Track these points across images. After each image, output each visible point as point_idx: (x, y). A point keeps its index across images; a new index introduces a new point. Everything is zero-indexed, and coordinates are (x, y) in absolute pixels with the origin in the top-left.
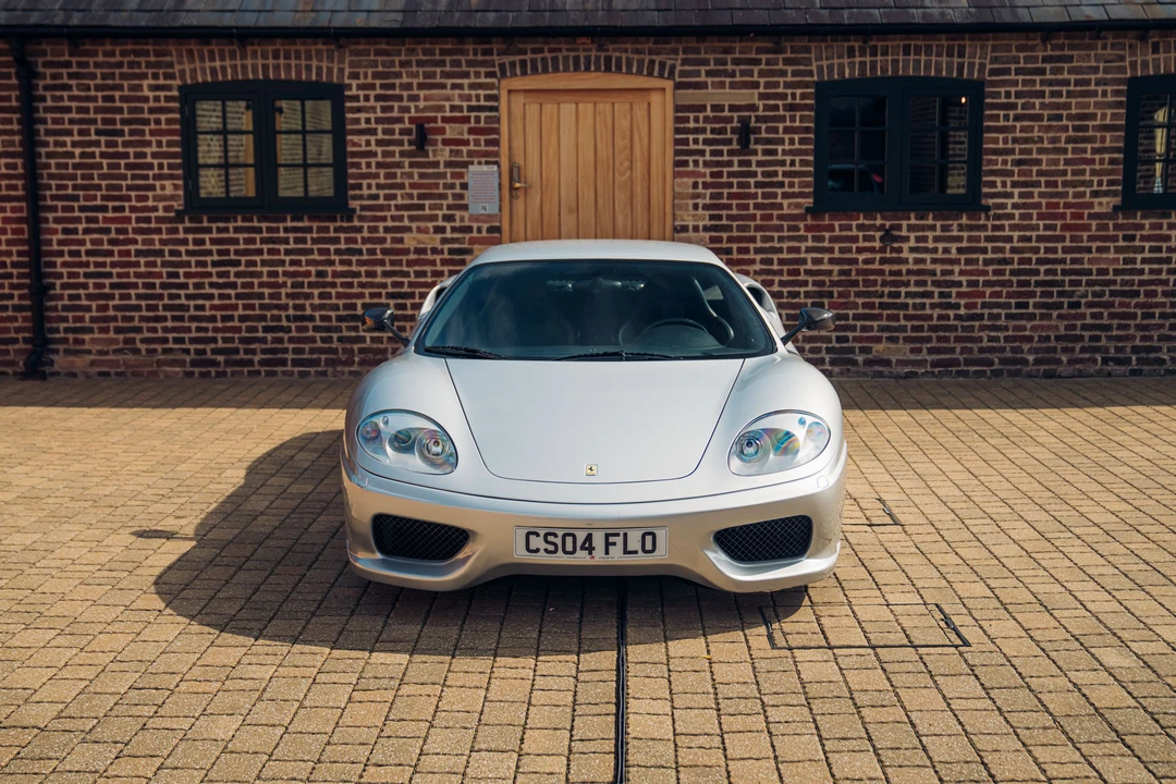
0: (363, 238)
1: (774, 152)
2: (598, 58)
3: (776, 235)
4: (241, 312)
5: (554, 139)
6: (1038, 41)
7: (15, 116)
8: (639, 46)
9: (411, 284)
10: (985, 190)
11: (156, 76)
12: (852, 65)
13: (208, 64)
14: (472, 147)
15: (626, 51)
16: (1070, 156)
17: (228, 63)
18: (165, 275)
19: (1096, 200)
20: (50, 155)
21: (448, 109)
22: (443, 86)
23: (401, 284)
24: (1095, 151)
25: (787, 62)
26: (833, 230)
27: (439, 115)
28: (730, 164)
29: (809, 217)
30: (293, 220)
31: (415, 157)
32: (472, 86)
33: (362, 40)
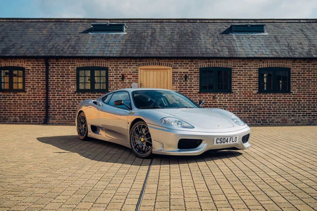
1: (192, 81)
2: (157, 63)
3: (192, 97)
5: (149, 78)
6: (241, 61)
7: (44, 73)
8: (165, 61)
10: (232, 89)
11: (72, 66)
12: (206, 65)
13: (82, 63)
14: (133, 80)
15: (163, 61)
16: (248, 82)
17: (86, 63)
18: (72, 104)
19: (254, 91)
20: (51, 81)
22: (127, 68)
24: (253, 82)
25: (194, 64)
26: (203, 96)
27: (127, 73)
28: (183, 83)
29: (198, 94)
30: (97, 93)
31: (122, 81)
32: (133, 68)
33: (112, 59)
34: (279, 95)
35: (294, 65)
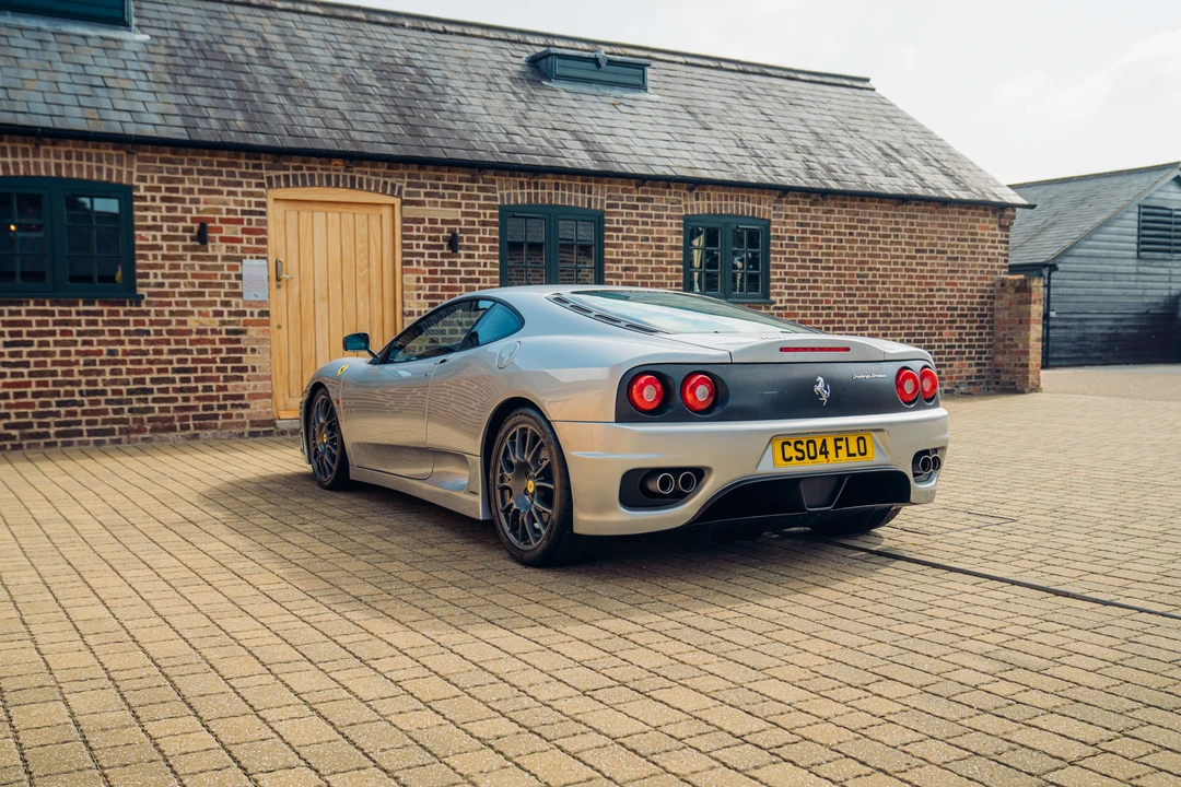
0: (150, 321)
1: (472, 256)
2: (345, 177)
4: (34, 388)
5: (309, 240)
6: (634, 187)
8: (376, 170)
9: (194, 361)
12: (522, 195)
14: (245, 244)
15: (366, 173)
16: (654, 266)
21: (224, 211)
22: (220, 193)
23: (185, 361)
24: (669, 263)
25: (480, 189)
27: (217, 216)
28: (442, 264)
30: (85, 304)
31: (196, 251)
32: (245, 194)
33: (149, 147)
35: (780, 210)
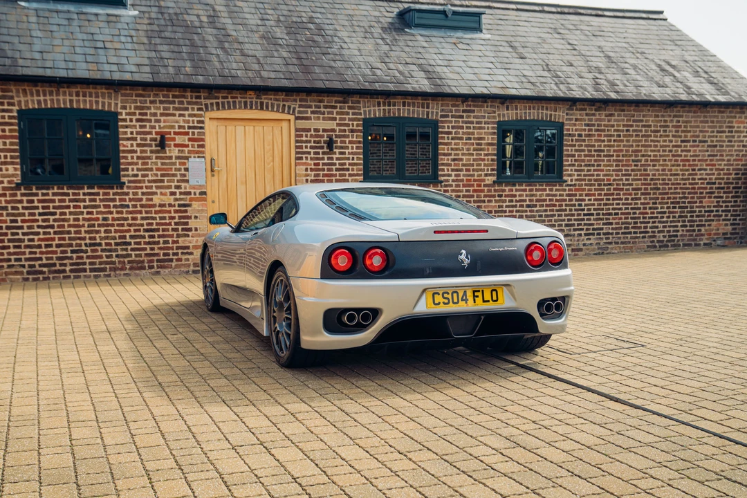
0: (130, 199)
1: (344, 153)
2: (256, 103)
4: (57, 242)
5: (233, 145)
6: (460, 103)
8: (277, 97)
9: (157, 224)
10: (440, 173)
12: (379, 110)
14: (190, 148)
15: (271, 99)
16: (475, 157)
17: (48, 98)
18: (8, 221)
19: (486, 178)
21: (177, 127)
22: (174, 115)
23: (152, 224)
24: (486, 155)
25: (350, 108)
27: (172, 131)
28: (323, 159)
30: (88, 188)
31: (159, 153)
32: (190, 115)
33: (128, 87)
34: (541, 187)
35: (571, 115)
